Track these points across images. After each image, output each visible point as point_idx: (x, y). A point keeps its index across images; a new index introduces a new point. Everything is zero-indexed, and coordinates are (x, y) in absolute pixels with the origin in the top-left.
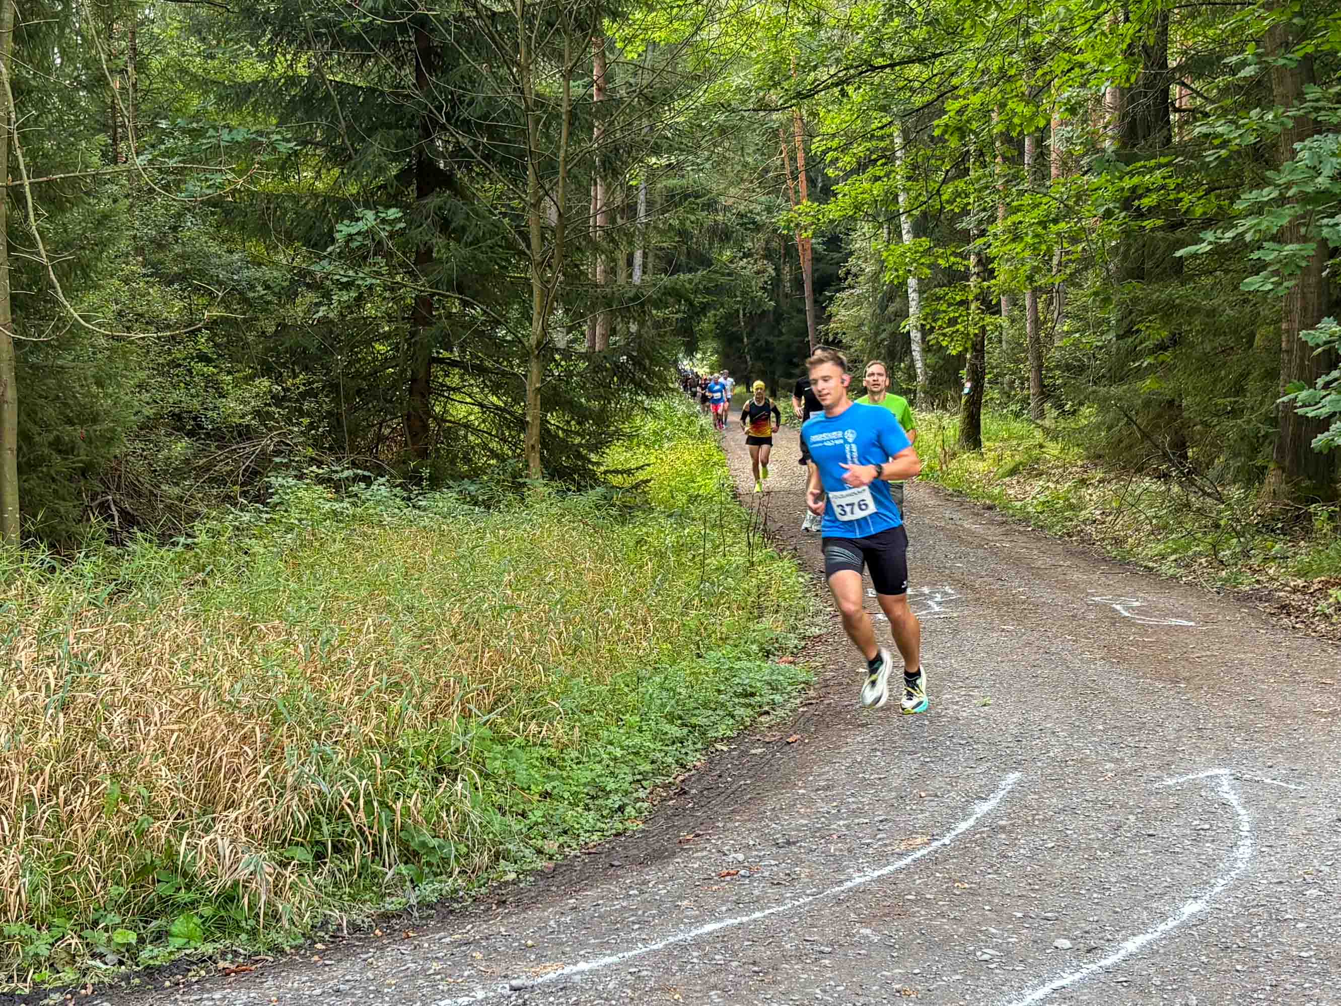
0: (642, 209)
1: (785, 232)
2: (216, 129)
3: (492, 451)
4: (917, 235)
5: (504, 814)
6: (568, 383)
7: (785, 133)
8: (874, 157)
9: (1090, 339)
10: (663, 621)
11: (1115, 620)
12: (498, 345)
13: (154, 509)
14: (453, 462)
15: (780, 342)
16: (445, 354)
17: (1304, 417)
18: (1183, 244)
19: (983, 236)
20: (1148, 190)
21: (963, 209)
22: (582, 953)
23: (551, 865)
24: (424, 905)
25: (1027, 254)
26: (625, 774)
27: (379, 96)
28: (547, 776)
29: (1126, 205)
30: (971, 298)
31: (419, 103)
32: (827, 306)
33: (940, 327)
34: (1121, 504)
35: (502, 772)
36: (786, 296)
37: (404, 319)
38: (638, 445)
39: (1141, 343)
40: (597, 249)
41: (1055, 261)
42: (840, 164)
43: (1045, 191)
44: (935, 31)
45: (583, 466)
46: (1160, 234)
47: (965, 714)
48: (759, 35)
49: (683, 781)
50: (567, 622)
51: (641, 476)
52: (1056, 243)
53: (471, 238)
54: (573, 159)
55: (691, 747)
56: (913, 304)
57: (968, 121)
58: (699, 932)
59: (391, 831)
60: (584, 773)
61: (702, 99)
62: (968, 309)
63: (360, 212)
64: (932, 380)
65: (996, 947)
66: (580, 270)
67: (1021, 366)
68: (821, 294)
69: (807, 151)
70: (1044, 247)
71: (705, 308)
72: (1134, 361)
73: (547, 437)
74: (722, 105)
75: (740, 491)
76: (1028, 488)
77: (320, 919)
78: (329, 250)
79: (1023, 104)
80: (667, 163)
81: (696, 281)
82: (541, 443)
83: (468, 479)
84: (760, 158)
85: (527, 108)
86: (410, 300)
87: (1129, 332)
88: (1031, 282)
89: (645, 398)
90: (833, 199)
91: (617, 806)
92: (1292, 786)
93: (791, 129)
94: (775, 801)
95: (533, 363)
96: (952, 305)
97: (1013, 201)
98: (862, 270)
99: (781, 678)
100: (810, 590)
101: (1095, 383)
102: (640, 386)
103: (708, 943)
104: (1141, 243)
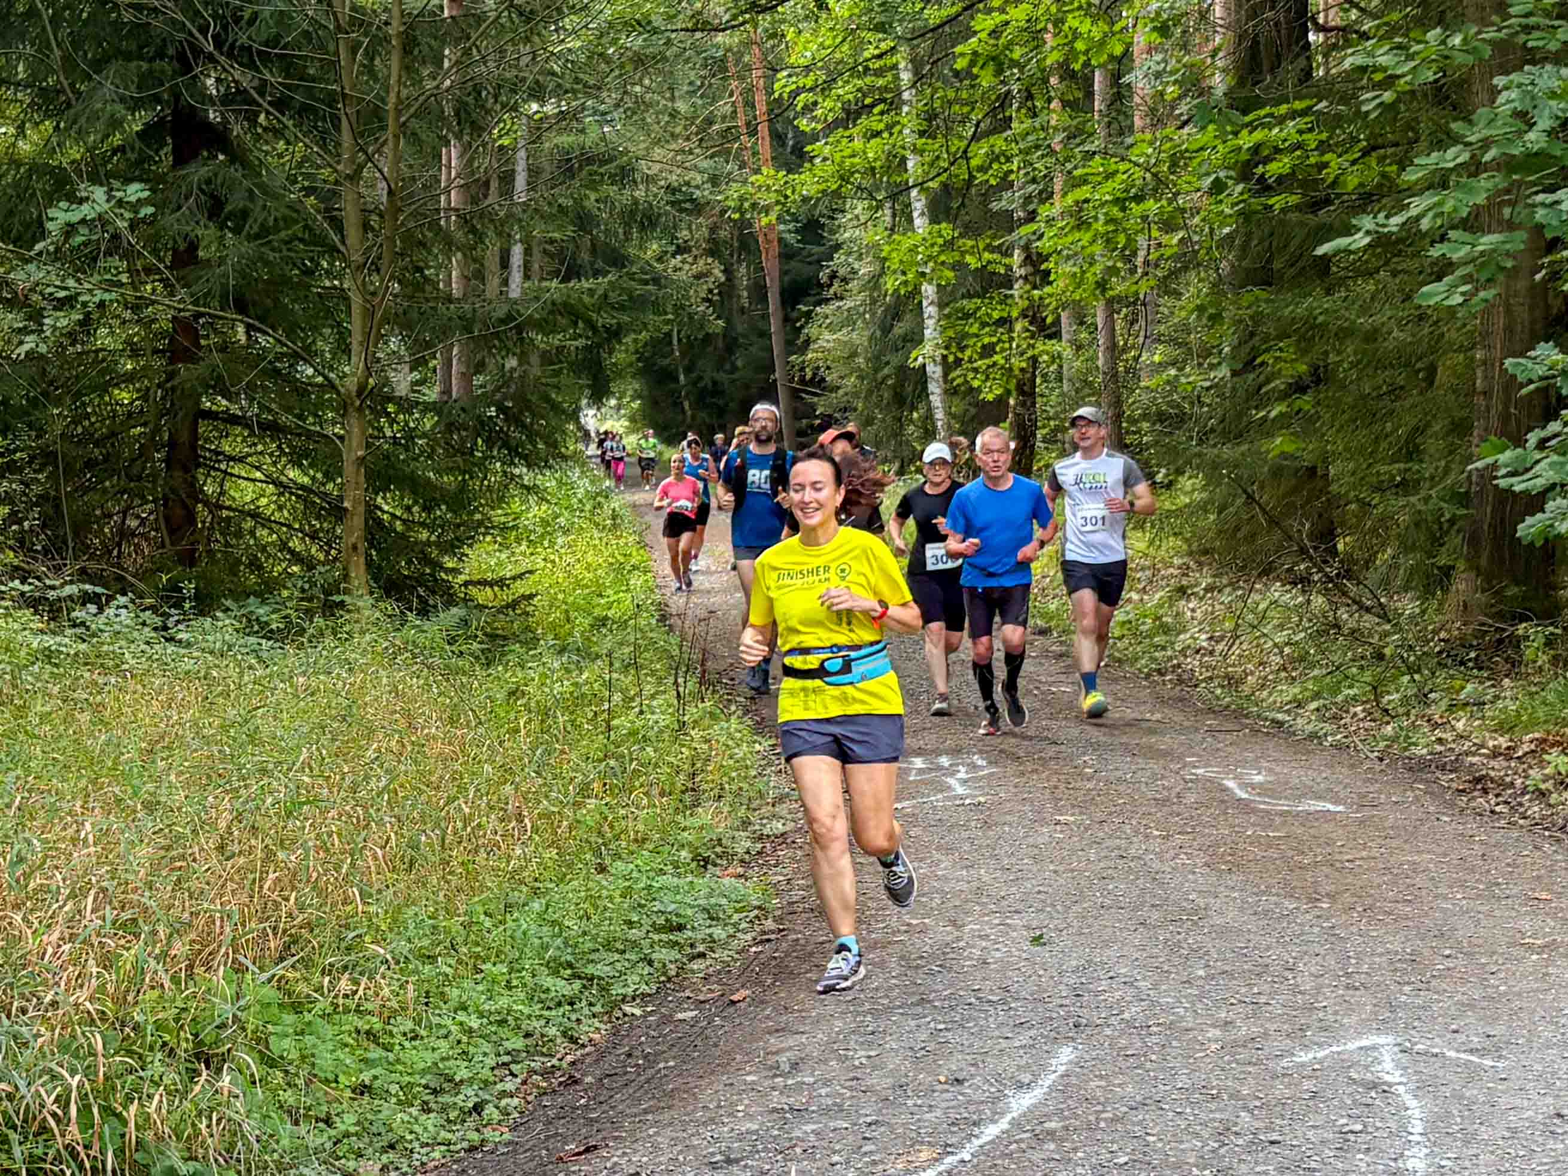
0: (521, 181)
1: (737, 216)
3: (292, 552)
4: (934, 220)
5: (296, 1123)
6: (408, 448)
7: (736, 65)
8: (868, 101)
9: (1193, 378)
10: (547, 815)
11: (1226, 803)
12: (301, 390)
14: (233, 571)
15: (733, 381)
16: (220, 405)
17: (1509, 491)
18: (1327, 233)
19: (1032, 220)
20: (1277, 150)
21: (1004, 179)
25: (1098, 249)
26: (485, 1056)
27: (112, 10)
28: (364, 1060)
29: (1245, 171)
30: (1015, 314)
31: (172, 21)
32: (802, 327)
33: (971, 359)
34: (1237, 625)
36: (742, 310)
37: (156, 351)
38: (518, 541)
39: (1268, 381)
40: (450, 244)
41: (1139, 260)
42: (819, 112)
43: (1121, 151)
45: (432, 574)
47: (998, 955)
49: (573, 1063)
50: (398, 821)
51: (521, 588)
52: (1142, 231)
53: (256, 229)
54: (410, 105)
55: (586, 1011)
56: (930, 323)
57: (1006, 47)
59: (120, 1152)
60: (422, 1054)
61: (607, 15)
62: (1011, 330)
63: (83, 189)
66: (423, 276)
68: (793, 309)
69: (769, 91)
70: (1122, 239)
71: (615, 334)
72: (1257, 409)
73: (376, 532)
74: (639, 22)
75: (670, 610)
78: (39, 247)
79: (1089, 20)
80: (556, 111)
81: (600, 292)
82: (366, 540)
83: (256, 596)
84: (700, 102)
85: (338, 27)
86: (164, 324)
87: (1249, 365)
88: (1104, 291)
89: (525, 470)
90: (807, 165)
91: (471, 1105)
92: (1488, 1062)
93: (746, 58)
94: (710, 1093)
95: (354, 421)
96: (988, 324)
97: (1075, 168)
98: (854, 272)
99: (724, 901)
100: (768, 765)
101: (1201, 442)
102: (518, 454)
104: (1267, 231)
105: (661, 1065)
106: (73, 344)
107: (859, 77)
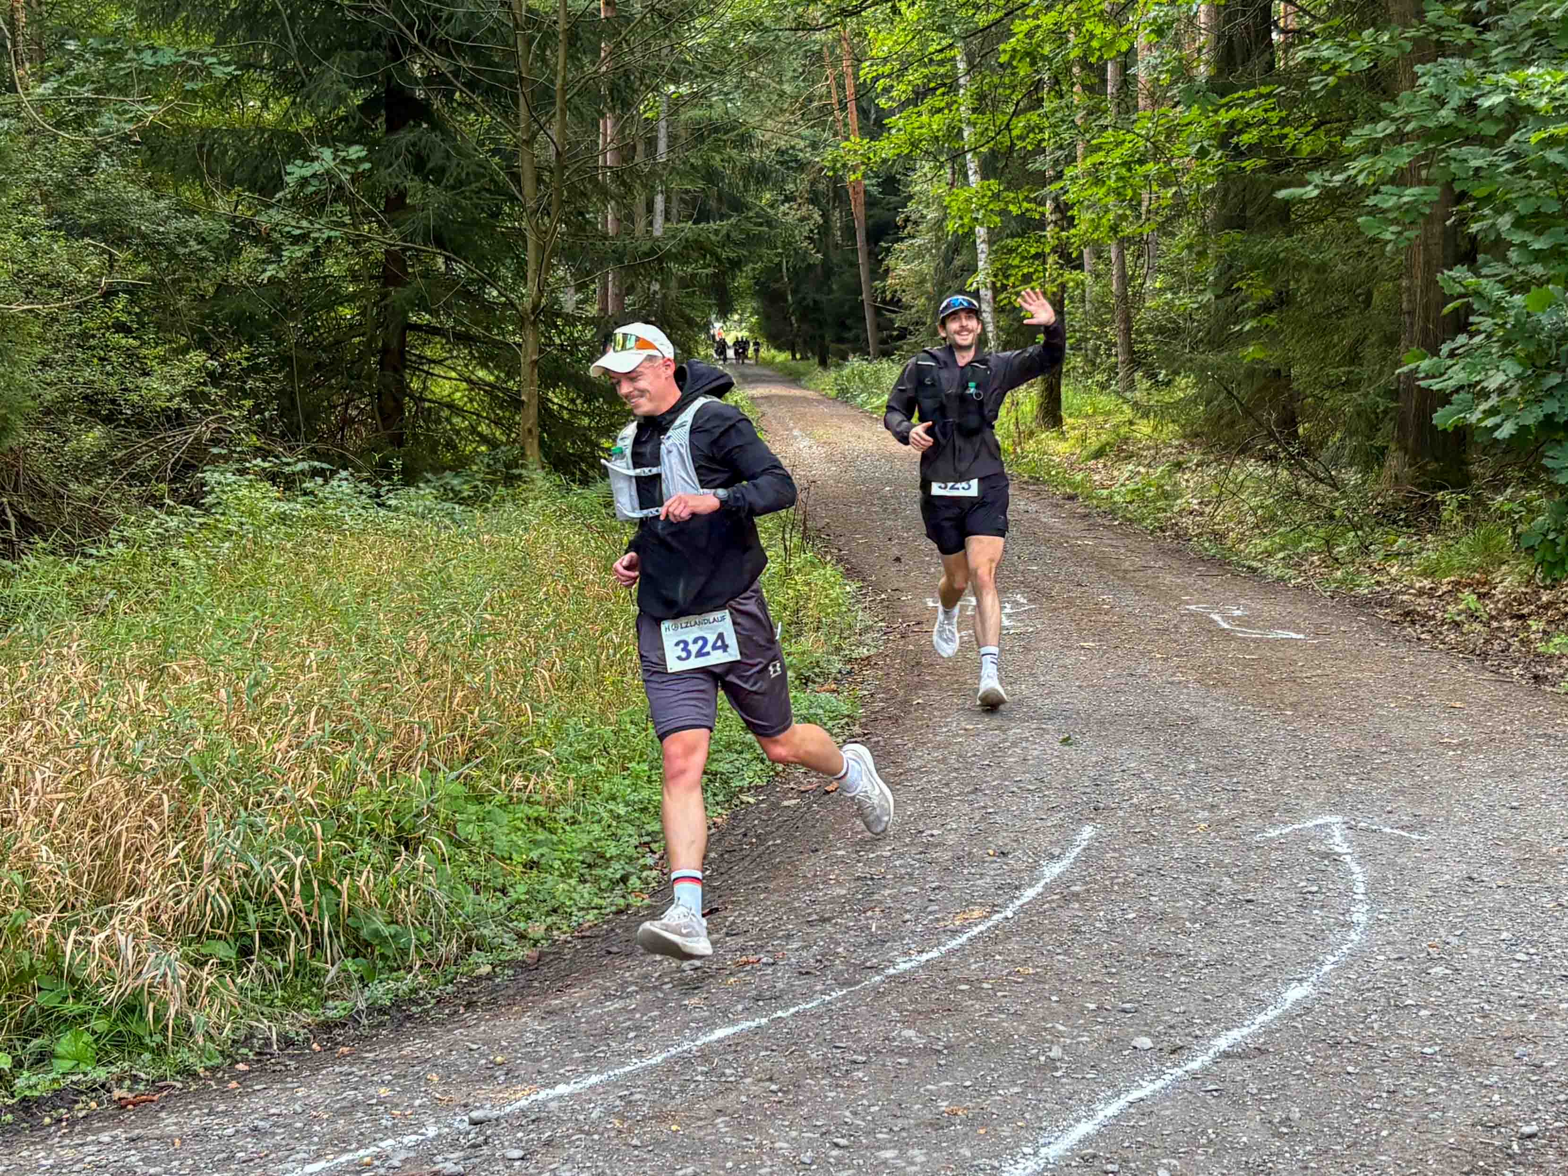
0: (662, 145)
1: (831, 174)
2: (138, 51)
3: (480, 435)
4: (985, 177)
5: (478, 893)
6: (572, 354)
7: (830, 56)
8: (932, 85)
9: (1186, 301)
11: (1212, 632)
12: (489, 308)
13: (61, 513)
14: (433, 451)
15: (831, 300)
16: (424, 320)
17: (1427, 391)
19: (1060, 179)
20: (1248, 125)
21: (1038, 146)
22: (562, 1071)
23: (535, 953)
24: (374, 1009)
25: (1111, 200)
26: (630, 836)
27: (338, 10)
28: (534, 842)
29: (1223, 141)
30: (1047, 250)
31: (385, 20)
32: (883, 260)
33: (1013, 285)
34: (1221, 493)
35: (477, 838)
36: (837, 246)
37: (372, 277)
39: (1243, 302)
40: (605, 194)
41: (1143, 209)
42: (894, 94)
45: (592, 452)
46: (1263, 176)
50: (562, 649)
52: (1145, 186)
53: (452, 181)
54: (574, 86)
56: (982, 256)
57: (1038, 45)
58: (708, 1039)
59: (335, 917)
60: (580, 836)
61: (728, 17)
62: (1044, 263)
63: (314, 149)
65: (1064, 1049)
66: (586, 219)
67: (1107, 329)
68: (876, 244)
69: (856, 77)
70: (1129, 193)
71: (736, 264)
72: (1234, 324)
73: (547, 419)
74: (753, 23)
76: (1116, 473)
77: (243, 1032)
78: (279, 195)
79: (1102, 24)
80: (689, 91)
81: (725, 232)
82: (539, 425)
84: (802, 85)
85: (517, 26)
86: (379, 254)
87: (1228, 291)
88: (1116, 232)
90: (886, 134)
91: (618, 877)
92: (1415, 836)
93: (838, 51)
94: (809, 866)
95: (529, 331)
96: (1026, 258)
97: (1093, 138)
98: (923, 217)
99: (821, 711)
100: (858, 602)
101: (1192, 349)
103: (717, 1053)
104: (1241, 188)
105: (770, 843)
106: (305, 272)
107: (925, 66)
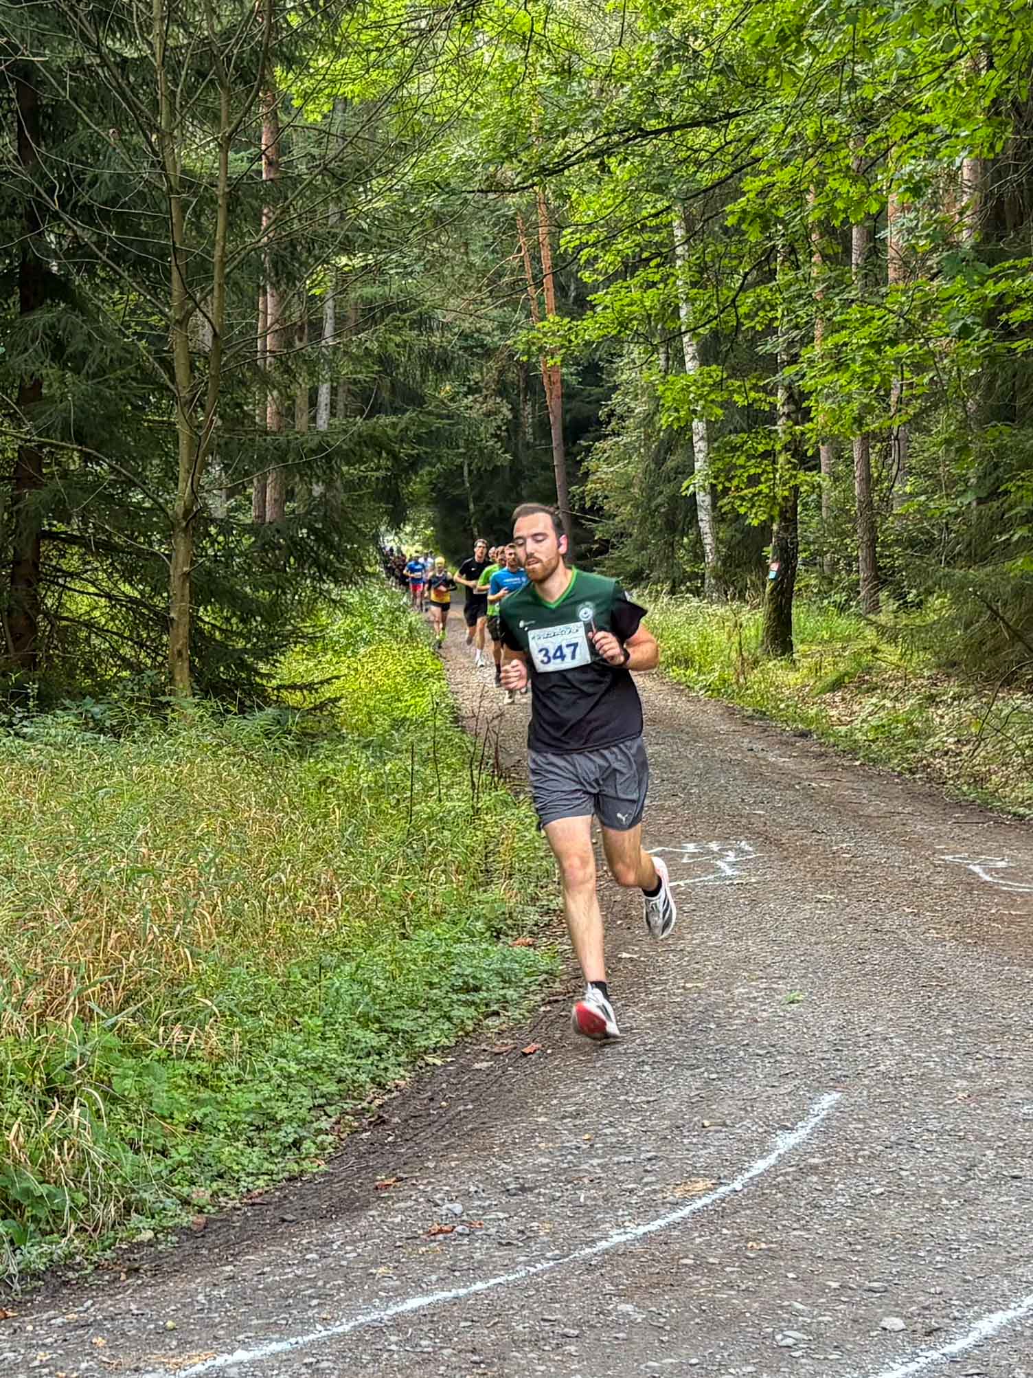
0: (328, 329)
1: (525, 358)
3: (123, 659)
4: (705, 362)
5: (137, 1152)
6: (227, 566)
7: (524, 223)
8: (645, 255)
9: (942, 506)
10: (355, 890)
11: (972, 885)
12: (132, 514)
14: (71, 676)
16: (60, 527)
19: (795, 362)
20: (1019, 299)
21: (769, 326)
22: (240, 1337)
23: (201, 1219)
24: (28, 1274)
25: (854, 387)
26: (303, 1096)
29: (990, 319)
30: (778, 447)
31: (23, 183)
32: (582, 460)
33: (738, 489)
34: (982, 729)
35: (134, 1094)
36: (528, 446)
37: (3, 478)
38: (325, 650)
39: (1011, 508)
40: (266, 383)
41: (893, 399)
42: (600, 266)
43: (877, 300)
44: (729, 82)
45: (248, 679)
47: (765, 1015)
48: (489, 88)
49: (381, 1106)
50: (224, 891)
51: (328, 692)
52: (895, 372)
53: (94, 367)
54: (234, 258)
55: (393, 1060)
56: (700, 456)
57: (772, 206)
58: (400, 1309)
60: (246, 1095)
61: (410, 177)
62: (774, 462)
64: (727, 560)
65: (803, 1328)
66: (242, 411)
67: (848, 541)
68: (574, 443)
69: (554, 247)
70: (877, 378)
71: (414, 464)
72: (1000, 534)
73: (198, 639)
74: (437, 184)
75: (463, 713)
76: (856, 708)
79: (848, 182)
80: (363, 264)
81: (402, 425)
82: (190, 648)
83: (93, 696)
84: (490, 257)
85: (170, 189)
86: (11, 453)
87: (993, 493)
88: (860, 426)
89: (332, 586)
90: (590, 313)
91: (291, 1140)
93: (534, 217)
95: (179, 541)
96: (754, 457)
97: (835, 314)
98: (630, 411)
99: (516, 966)
101: (948, 564)
102: (326, 570)
103: (412, 1324)
104: (1010, 372)
105: (461, 1108)
107: (637, 234)
